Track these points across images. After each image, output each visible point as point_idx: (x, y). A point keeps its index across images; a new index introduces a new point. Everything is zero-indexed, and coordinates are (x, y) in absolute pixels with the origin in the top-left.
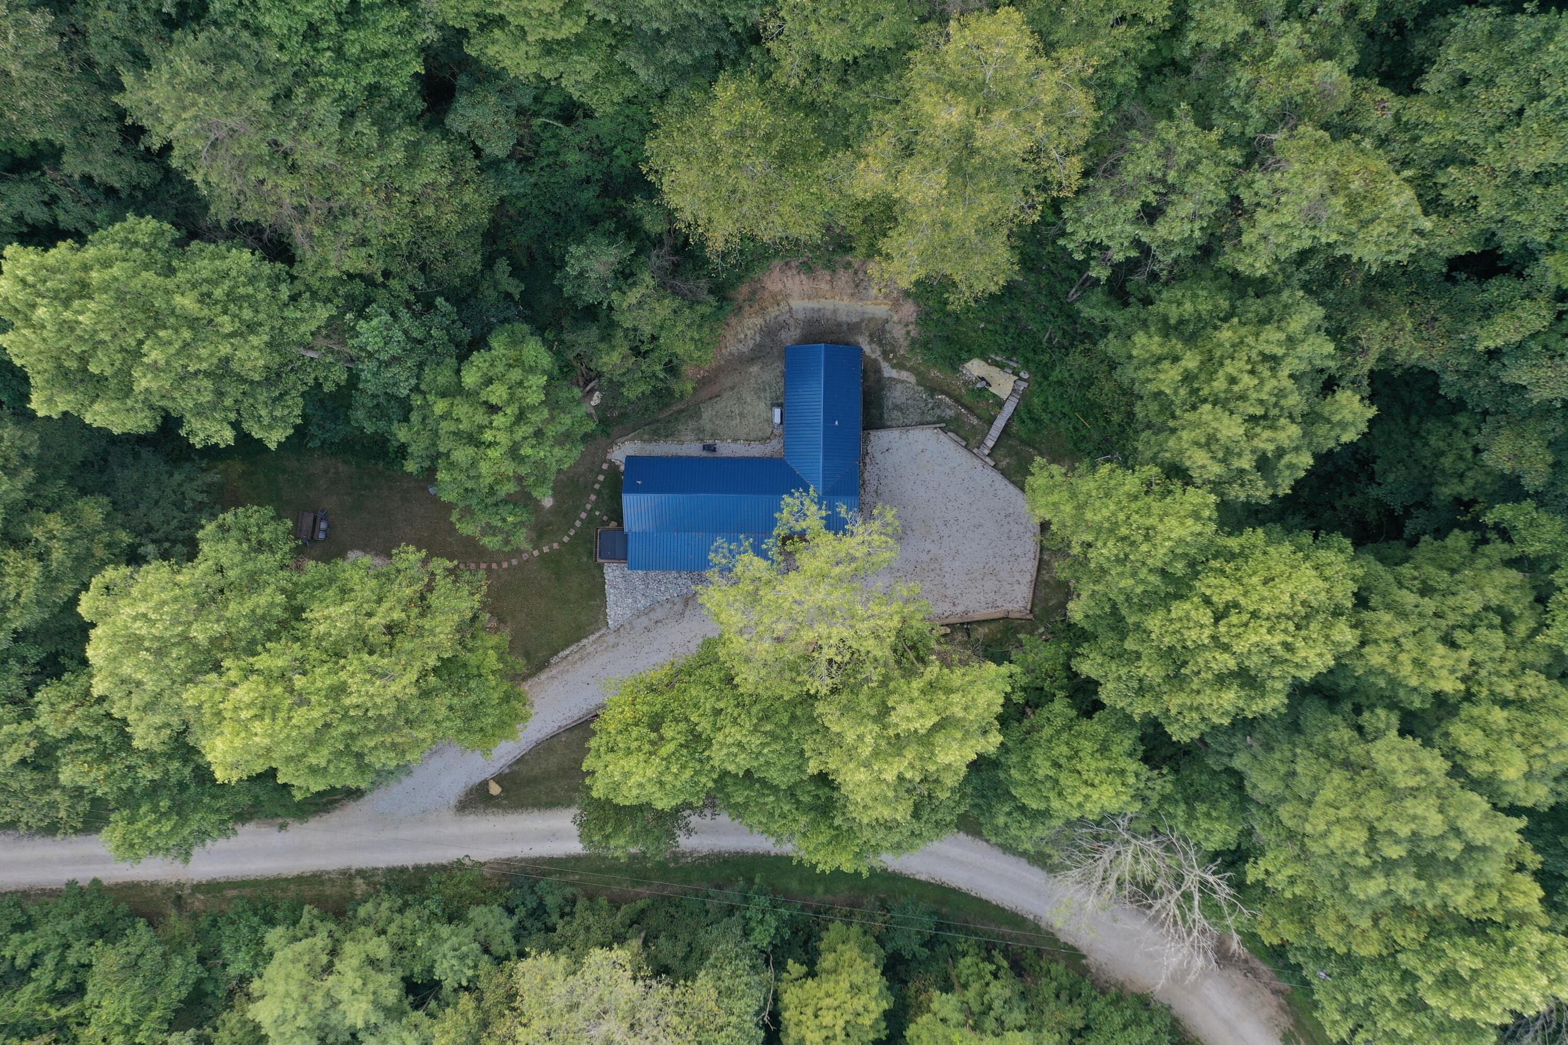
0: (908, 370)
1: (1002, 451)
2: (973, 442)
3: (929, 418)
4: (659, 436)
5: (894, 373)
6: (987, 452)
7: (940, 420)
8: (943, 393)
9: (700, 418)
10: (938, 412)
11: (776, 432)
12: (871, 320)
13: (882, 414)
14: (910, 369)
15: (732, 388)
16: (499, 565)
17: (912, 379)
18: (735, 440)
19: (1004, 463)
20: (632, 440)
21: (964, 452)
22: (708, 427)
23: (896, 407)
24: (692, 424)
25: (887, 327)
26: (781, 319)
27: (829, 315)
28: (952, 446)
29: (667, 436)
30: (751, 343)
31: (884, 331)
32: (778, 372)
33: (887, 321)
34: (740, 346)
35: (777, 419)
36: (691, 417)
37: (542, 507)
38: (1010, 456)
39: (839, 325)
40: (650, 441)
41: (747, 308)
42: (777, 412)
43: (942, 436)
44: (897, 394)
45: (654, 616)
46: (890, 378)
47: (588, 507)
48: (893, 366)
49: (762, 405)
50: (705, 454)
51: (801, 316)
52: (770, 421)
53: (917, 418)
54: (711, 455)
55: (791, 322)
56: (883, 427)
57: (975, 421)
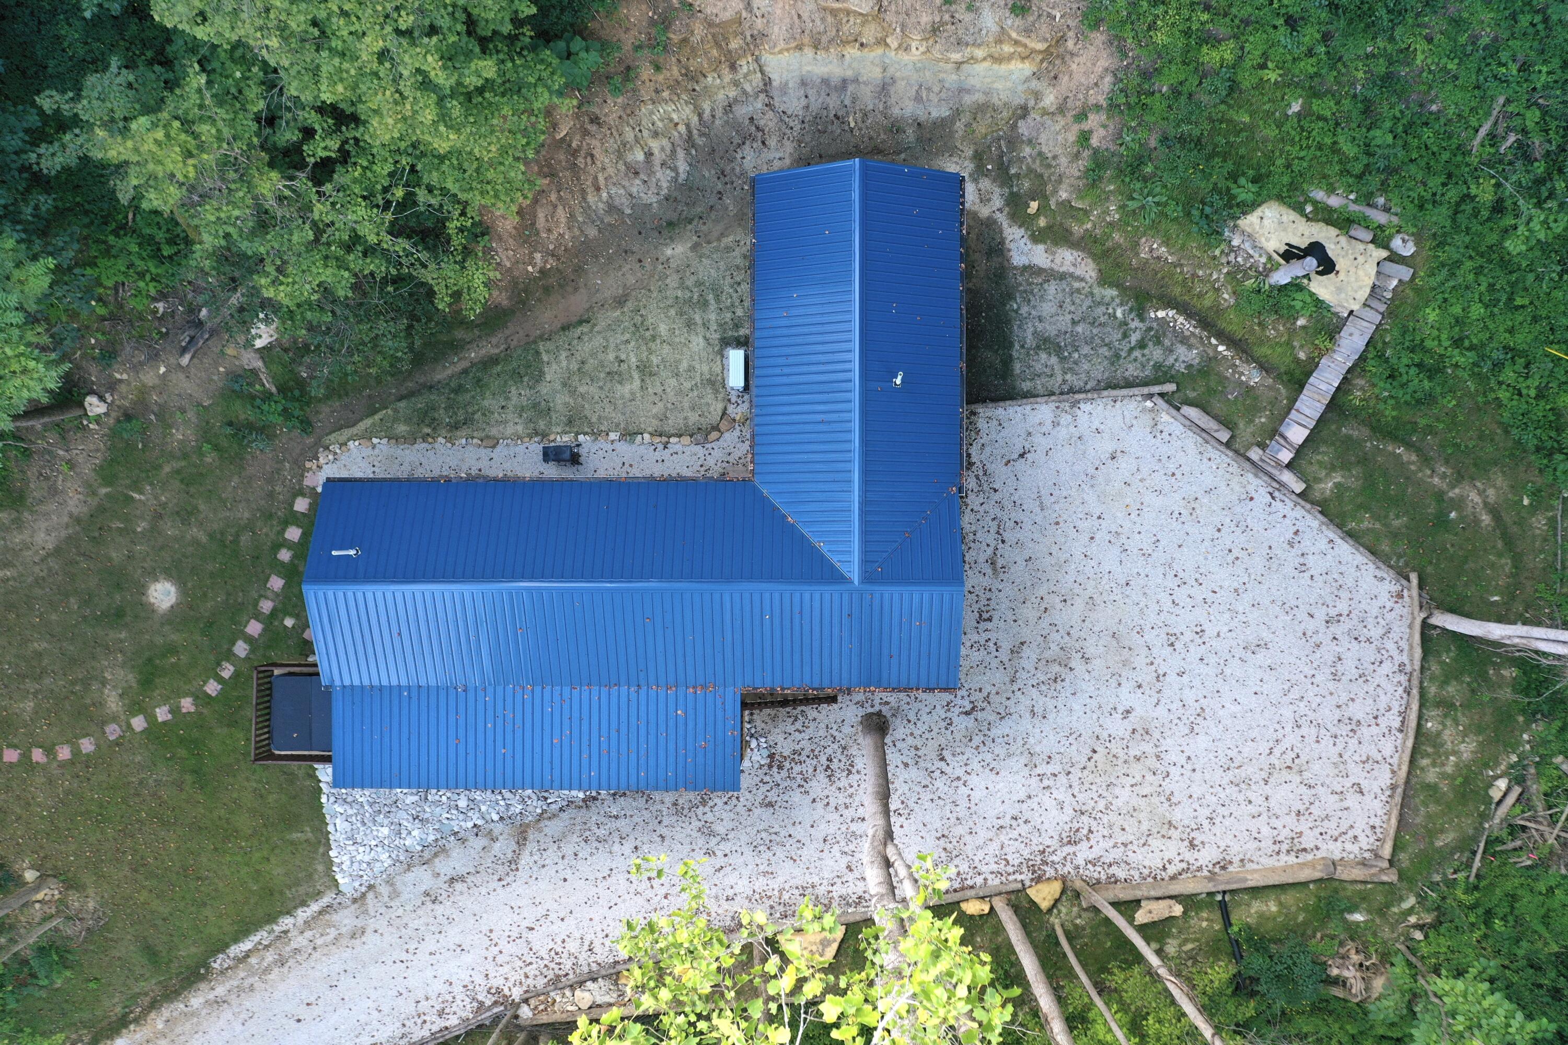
0: (1075, 245)
1: (1325, 454)
2: (1246, 432)
3: (1132, 371)
4: (434, 424)
5: (1039, 256)
6: (1286, 456)
7: (1161, 374)
8: (1169, 303)
9: (539, 377)
10: (1156, 354)
11: (737, 412)
12: (981, 109)
13: (1007, 362)
14: (1083, 244)
15: (620, 301)
16: (50, 751)
17: (1087, 269)
18: (629, 435)
19: (1328, 486)
20: (367, 436)
21: (1222, 458)
22: (561, 400)
23: (1046, 343)
24: (519, 394)
25: (1023, 128)
26: (742, 112)
27: (867, 97)
28: (1191, 441)
29: (455, 427)
30: (663, 177)
31: (1014, 141)
32: (737, 257)
33: (1024, 112)
34: (636, 186)
35: (736, 379)
36: (517, 376)
37: (150, 609)
38: (1345, 466)
39: (896, 128)
40: (411, 439)
41: (646, 72)
42: (736, 357)
43: (1166, 417)
44: (1048, 308)
45: (445, 867)
46: (1031, 270)
47: (266, 606)
48: (1036, 238)
49: (697, 343)
50: (552, 471)
51: (793, 104)
52: (717, 383)
53: (1099, 370)
54: (568, 473)
55: (769, 121)
56: (1010, 395)
57: (1252, 376)
